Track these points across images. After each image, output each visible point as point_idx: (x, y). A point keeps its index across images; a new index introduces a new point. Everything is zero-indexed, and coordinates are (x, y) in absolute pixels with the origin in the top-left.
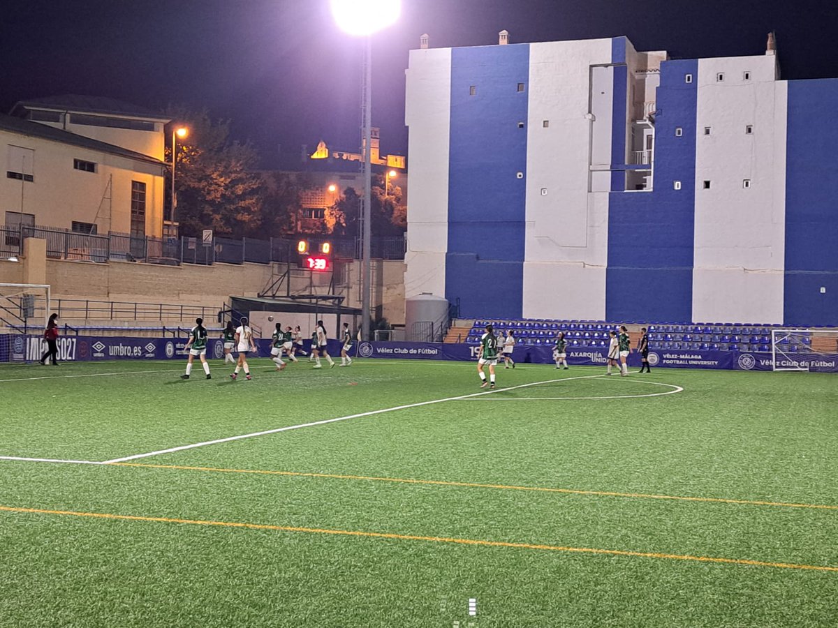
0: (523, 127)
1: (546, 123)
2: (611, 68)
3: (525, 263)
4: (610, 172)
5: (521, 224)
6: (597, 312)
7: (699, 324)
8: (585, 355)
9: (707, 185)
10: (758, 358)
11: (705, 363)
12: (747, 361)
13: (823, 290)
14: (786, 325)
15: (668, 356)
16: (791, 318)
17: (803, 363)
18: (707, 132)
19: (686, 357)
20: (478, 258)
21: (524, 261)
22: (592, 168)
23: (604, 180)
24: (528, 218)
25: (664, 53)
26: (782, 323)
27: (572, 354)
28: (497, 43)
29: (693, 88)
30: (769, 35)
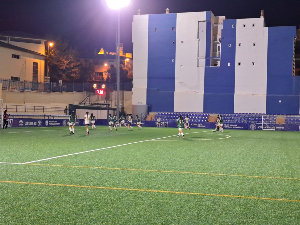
0: (174, 43)
1: (182, 42)
2: (206, 22)
3: (175, 92)
4: (205, 60)
5: (173, 78)
6: (200, 109)
7: (236, 114)
8: (196, 124)
9: (239, 64)
10: (257, 125)
11: (239, 127)
12: (253, 127)
13: (280, 101)
14: (267, 114)
15: (226, 125)
16: (269, 112)
17: (273, 127)
18: (240, 45)
19: (232, 125)
20: (158, 90)
21: (174, 91)
22: (199, 58)
23: (203, 62)
24: (176, 76)
25: (225, 17)
26: (265, 113)
28: (165, 13)
29: (235, 30)
30: (262, 11)
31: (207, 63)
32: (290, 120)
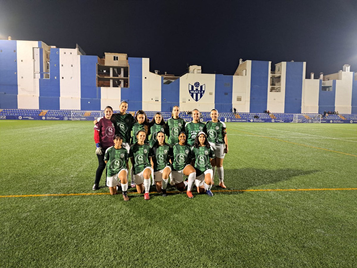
0: (16, 61)
1: (22, 61)
2: (39, 49)
3: (18, 95)
4: (40, 74)
5: (17, 85)
6: (37, 107)
8: (27, 117)
9: (63, 78)
10: (69, 117)
11: (56, 119)
12: (66, 118)
13: (89, 102)
14: (81, 110)
15: (47, 117)
16: (82, 109)
17: (79, 119)
18: (62, 66)
19: (52, 117)
20: (5, 93)
22: (35, 72)
23: (38, 76)
24: (18, 84)
25: (55, 46)
26: (80, 109)
27: (24, 117)
28: (8, 39)
29: (58, 55)
30: (77, 44)
31: (42, 76)
32: (93, 114)
